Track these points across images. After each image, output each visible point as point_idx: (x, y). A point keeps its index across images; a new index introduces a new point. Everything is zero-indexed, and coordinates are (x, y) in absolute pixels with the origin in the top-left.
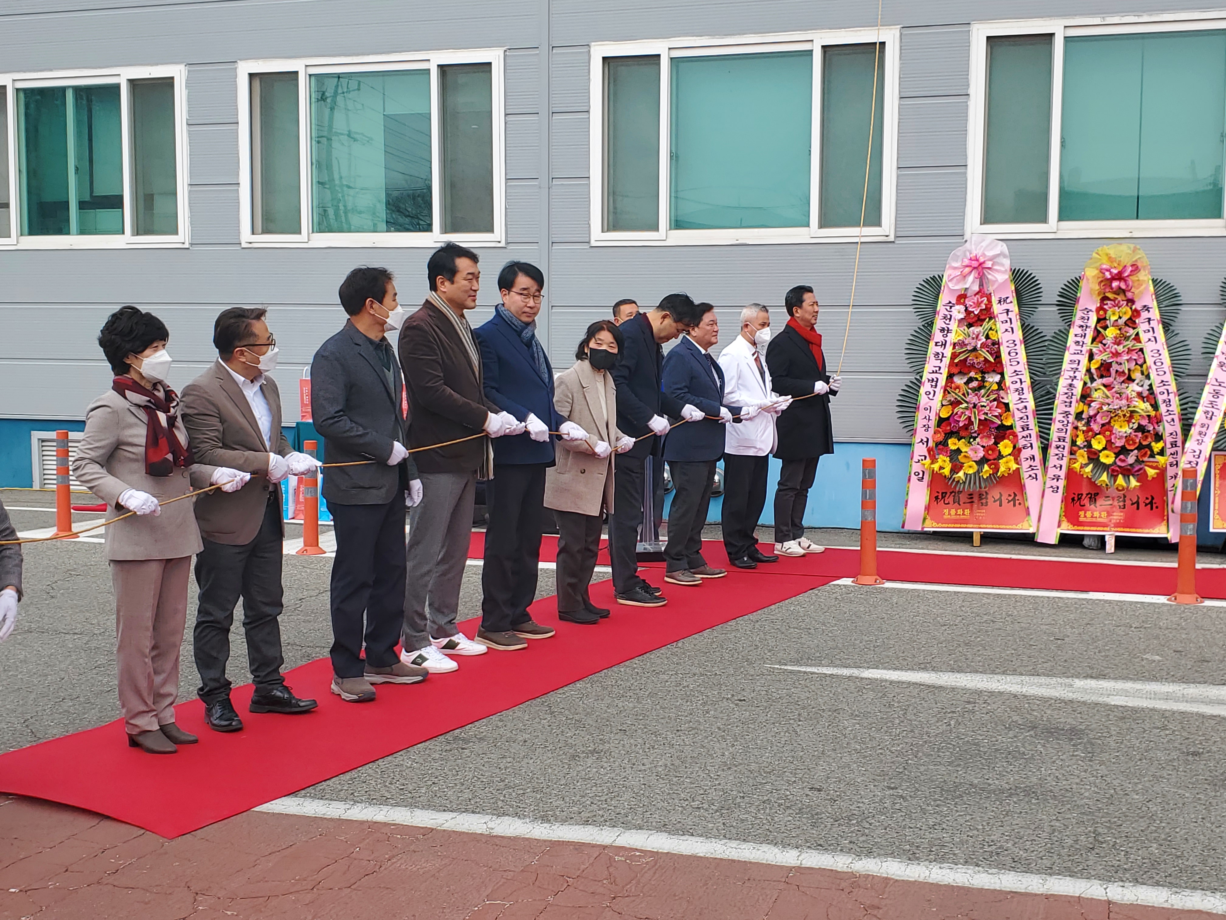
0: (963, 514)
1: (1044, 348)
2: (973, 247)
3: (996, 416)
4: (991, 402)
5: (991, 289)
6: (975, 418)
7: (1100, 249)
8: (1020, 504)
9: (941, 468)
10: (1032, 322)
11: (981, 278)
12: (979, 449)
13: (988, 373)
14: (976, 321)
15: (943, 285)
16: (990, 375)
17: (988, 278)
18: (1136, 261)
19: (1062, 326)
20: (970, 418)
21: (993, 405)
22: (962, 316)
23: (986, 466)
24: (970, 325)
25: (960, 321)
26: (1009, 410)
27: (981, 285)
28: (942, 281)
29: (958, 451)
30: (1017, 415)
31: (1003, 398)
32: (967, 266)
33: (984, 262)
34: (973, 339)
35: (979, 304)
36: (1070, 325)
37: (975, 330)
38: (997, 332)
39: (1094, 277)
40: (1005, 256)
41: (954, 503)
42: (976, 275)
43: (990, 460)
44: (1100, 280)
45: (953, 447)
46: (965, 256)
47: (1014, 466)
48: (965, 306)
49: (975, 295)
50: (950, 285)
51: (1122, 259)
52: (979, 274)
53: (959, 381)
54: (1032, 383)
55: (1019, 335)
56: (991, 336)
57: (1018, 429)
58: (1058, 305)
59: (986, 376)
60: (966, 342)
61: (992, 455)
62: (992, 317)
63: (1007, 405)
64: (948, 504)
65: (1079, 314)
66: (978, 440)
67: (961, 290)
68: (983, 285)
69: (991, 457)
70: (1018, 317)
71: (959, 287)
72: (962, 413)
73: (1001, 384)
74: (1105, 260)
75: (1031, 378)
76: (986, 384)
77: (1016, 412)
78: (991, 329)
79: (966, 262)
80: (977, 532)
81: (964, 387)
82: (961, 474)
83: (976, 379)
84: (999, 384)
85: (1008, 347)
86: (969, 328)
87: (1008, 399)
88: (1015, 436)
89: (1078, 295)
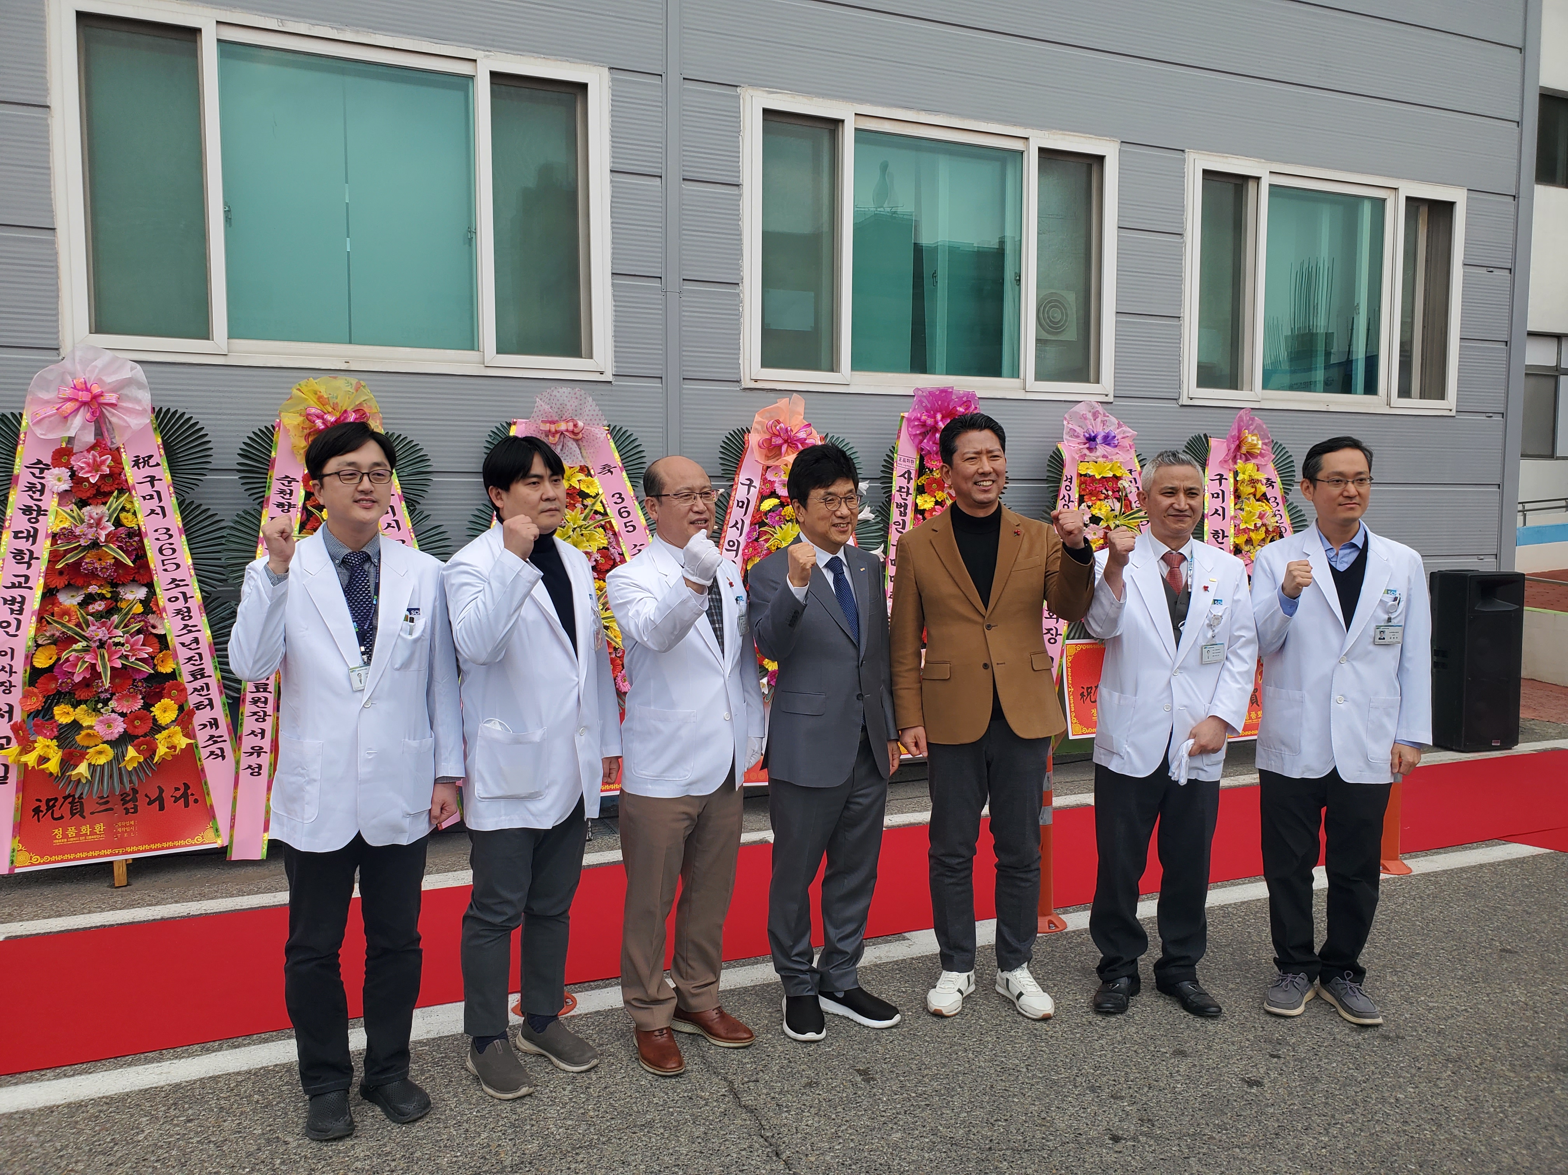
0: (93, 833)
1: (223, 541)
2: (78, 367)
3: (143, 660)
4: (132, 635)
5: (118, 441)
6: (105, 667)
7: (303, 382)
8: (196, 801)
9: (43, 759)
10: (199, 498)
11: (100, 423)
12: (115, 720)
13: (124, 584)
14: (95, 496)
15: (22, 430)
16: (128, 589)
17: (110, 422)
18: (360, 404)
19: (249, 504)
20: (93, 666)
21: (137, 641)
22: (65, 486)
23: (130, 748)
24: (82, 503)
25: (63, 496)
26: (167, 647)
27: (99, 433)
28: (20, 424)
29: (76, 726)
30: (183, 653)
31: (154, 627)
32: (70, 399)
33: (101, 395)
34: (90, 526)
35: (95, 467)
36: (262, 502)
37: (93, 511)
38: (135, 513)
39: (295, 427)
40: (140, 386)
41: (73, 815)
42: (88, 416)
43: (137, 737)
44: (306, 432)
45: (64, 720)
46: (63, 381)
47: (182, 742)
48: (71, 469)
49: (88, 451)
50: (39, 432)
51: (338, 401)
52: (93, 413)
53: (69, 600)
54: (204, 598)
55: (175, 520)
56: (125, 521)
57: (185, 677)
58: (239, 471)
59: (121, 590)
60: (78, 532)
61: (141, 728)
62: (124, 489)
63: (163, 639)
64: (62, 817)
65: (275, 486)
66: (112, 704)
67: (61, 440)
68: (102, 434)
69: (140, 732)
70: (172, 489)
71: (59, 435)
72: (78, 659)
73: (149, 604)
74: (312, 401)
75: (202, 591)
76: (123, 605)
77: (179, 648)
78: (123, 509)
79: (68, 392)
80: (120, 861)
81: (79, 613)
82: (82, 769)
83: (102, 597)
84: (145, 602)
85: (158, 539)
86: (80, 509)
87: (164, 627)
88: (182, 690)
89: (273, 454)
